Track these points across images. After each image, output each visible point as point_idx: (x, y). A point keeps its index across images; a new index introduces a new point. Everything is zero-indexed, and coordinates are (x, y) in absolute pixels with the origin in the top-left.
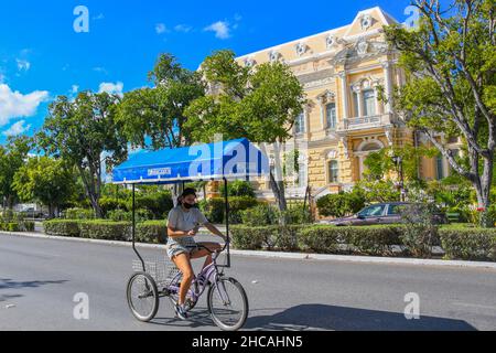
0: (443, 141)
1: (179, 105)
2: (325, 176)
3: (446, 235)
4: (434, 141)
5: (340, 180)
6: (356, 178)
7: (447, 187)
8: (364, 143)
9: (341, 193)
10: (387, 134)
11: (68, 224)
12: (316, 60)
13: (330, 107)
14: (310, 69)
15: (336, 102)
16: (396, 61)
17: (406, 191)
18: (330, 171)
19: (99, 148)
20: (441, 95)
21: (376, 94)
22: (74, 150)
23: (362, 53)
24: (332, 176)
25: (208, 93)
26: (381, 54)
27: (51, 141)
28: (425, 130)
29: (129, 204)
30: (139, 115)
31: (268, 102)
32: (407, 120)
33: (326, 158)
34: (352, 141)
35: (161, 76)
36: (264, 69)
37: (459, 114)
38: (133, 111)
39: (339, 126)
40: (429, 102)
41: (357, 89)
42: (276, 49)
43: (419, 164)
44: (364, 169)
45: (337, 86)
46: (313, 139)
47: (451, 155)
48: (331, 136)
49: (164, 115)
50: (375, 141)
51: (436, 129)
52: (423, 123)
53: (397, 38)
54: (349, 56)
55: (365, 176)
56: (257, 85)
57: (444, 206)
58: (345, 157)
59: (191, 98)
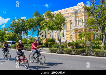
0: (95, 31)
1: (39, 22)
2: (70, 38)
3: (95, 51)
4: (93, 31)
5: (73, 39)
6: (76, 39)
7: (96, 41)
8: (78, 31)
9: (73, 42)
10: (83, 29)
11: (15, 47)
12: (69, 13)
13: (71, 23)
14: (67, 15)
15: (73, 22)
16: (86, 14)
17: (87, 42)
18: (71, 37)
19: (22, 31)
20: (95, 21)
21: (81, 21)
22: (16, 31)
23: (78, 12)
24: (71, 38)
25: (45, 20)
26: (83, 12)
27: (11, 29)
28: (91, 29)
29: (28, 43)
30: (30, 24)
31: (58, 22)
32: (88, 27)
33: (70, 34)
34: (76, 31)
35: (35, 16)
36: (57, 15)
37: (99, 26)
38: (29, 23)
39: (73, 27)
40: (93, 23)
41: (77, 20)
42: (60, 11)
43: (90, 36)
44: (78, 37)
45: (73, 19)
46: (67, 30)
47: (97, 34)
48: (71, 30)
49: (36, 24)
50: (81, 31)
51: (94, 29)
52: (91, 27)
53: (86, 9)
54: (76, 13)
55: (78, 38)
56: (56, 18)
57: (95, 45)
58: (74, 34)
59: (42, 21)
